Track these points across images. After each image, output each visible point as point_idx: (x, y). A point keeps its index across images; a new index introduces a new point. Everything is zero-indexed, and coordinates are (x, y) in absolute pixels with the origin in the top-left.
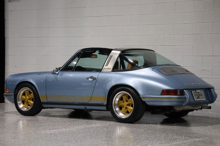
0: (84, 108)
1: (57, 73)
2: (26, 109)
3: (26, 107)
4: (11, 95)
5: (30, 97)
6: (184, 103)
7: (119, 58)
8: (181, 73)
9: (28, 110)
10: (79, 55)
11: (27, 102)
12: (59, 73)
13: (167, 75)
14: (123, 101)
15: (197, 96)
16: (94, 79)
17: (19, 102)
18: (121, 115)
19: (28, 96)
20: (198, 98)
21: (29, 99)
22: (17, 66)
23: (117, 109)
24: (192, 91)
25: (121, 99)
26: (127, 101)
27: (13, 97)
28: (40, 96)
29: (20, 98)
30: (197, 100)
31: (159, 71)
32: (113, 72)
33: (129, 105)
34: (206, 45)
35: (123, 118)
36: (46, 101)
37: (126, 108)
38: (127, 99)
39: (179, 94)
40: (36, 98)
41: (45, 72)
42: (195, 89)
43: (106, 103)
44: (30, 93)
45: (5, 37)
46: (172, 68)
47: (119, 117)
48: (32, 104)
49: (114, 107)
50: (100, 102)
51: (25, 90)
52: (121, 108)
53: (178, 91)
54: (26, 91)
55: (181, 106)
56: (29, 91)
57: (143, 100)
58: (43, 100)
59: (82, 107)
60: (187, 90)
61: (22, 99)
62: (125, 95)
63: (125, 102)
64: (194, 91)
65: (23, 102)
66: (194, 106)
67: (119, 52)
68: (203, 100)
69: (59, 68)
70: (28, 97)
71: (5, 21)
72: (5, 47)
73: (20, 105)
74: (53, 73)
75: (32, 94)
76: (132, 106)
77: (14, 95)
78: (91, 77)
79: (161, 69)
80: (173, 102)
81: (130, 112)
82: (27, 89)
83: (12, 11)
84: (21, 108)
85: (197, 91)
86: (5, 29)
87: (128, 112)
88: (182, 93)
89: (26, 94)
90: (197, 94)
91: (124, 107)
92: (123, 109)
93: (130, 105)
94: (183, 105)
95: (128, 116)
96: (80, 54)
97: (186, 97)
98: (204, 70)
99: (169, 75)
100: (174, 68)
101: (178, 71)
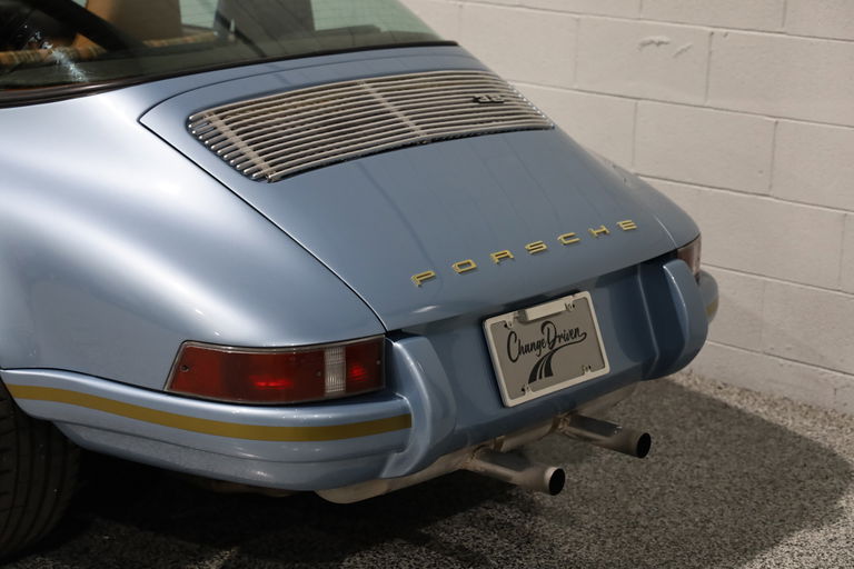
6: (395, 457)
8: (423, 135)
13: (263, 177)
15: (531, 360)
20: (543, 370)
24: (489, 324)
30: (531, 395)
31: (200, 137)
39: (334, 382)
46: (347, 82)
53: (334, 360)
60: (422, 341)
64: (503, 318)
68: (589, 376)
79: (225, 106)
85: (534, 313)
88: (371, 371)
90: (530, 336)
97: (405, 408)
98: (652, 42)
99: (285, 177)
100: (367, 87)
101: (400, 116)
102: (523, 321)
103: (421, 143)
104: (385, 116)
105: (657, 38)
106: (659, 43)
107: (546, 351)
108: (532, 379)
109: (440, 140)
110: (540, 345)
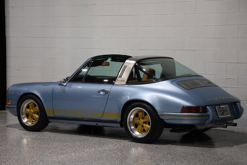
0: (96, 125)
1: (65, 84)
2: (30, 123)
3: (30, 122)
4: (14, 108)
5: (35, 110)
6: (207, 121)
7: (134, 68)
8: (204, 86)
9: (32, 125)
10: (89, 64)
11: (32, 116)
12: (66, 84)
13: (187, 89)
14: (139, 118)
15: (221, 112)
16: (106, 92)
17: (22, 115)
18: (137, 134)
19: (32, 109)
20: (223, 114)
21: (34, 113)
22: (20, 69)
23: (133, 127)
24: (216, 107)
25: (137, 116)
26: (143, 118)
27: (16, 109)
28: (46, 109)
29: (24, 111)
30: (222, 117)
31: (179, 85)
32: (127, 84)
33: (145, 123)
34: (230, 51)
35: (139, 137)
36: (53, 116)
37: (143, 126)
38: (144, 116)
39: (201, 111)
40: (42, 112)
41: (51, 83)
42: (219, 105)
43: (120, 120)
44: (35, 106)
45: (6, 36)
46: (193, 80)
47: (135, 136)
48: (38, 118)
49: (128, 125)
50: (113, 119)
51: (29, 102)
52: (136, 126)
53: (201, 108)
54: (30, 104)
55: (204, 124)
56: (34, 104)
57: (161, 117)
58: (49, 114)
59: (94, 124)
60: (210, 107)
61: (26, 113)
62: (141, 111)
63: (141, 119)
64: (218, 107)
65: (27, 116)
66: (218, 123)
67: (134, 62)
68: (228, 116)
69: (67, 78)
70: (32, 111)
71: (6, 18)
72: (6, 48)
73: (24, 119)
74: (60, 84)
75: (37, 107)
76: (149, 124)
77: (17, 107)
78: (103, 91)
79: (180, 82)
80: (195, 121)
81: (147, 131)
82: (32, 101)
83: (13, 7)
84: (25, 122)
85: (221, 107)
86: (6, 28)
87: (144, 131)
88: (205, 110)
89: (31, 107)
90: (221, 109)
91: (139, 125)
92: (139, 127)
93: (147, 123)
94: (206, 123)
95: (144, 135)
96: (91, 63)
97: (209, 114)
98: (228, 78)
99: (190, 89)
100: (195, 80)
101: (200, 83)
102: (220, 107)
103: (204, 87)
104: (198, 83)
105: (229, 78)
106: (230, 78)
107: (223, 112)
108: (222, 115)
109: (206, 86)
110: (222, 111)
